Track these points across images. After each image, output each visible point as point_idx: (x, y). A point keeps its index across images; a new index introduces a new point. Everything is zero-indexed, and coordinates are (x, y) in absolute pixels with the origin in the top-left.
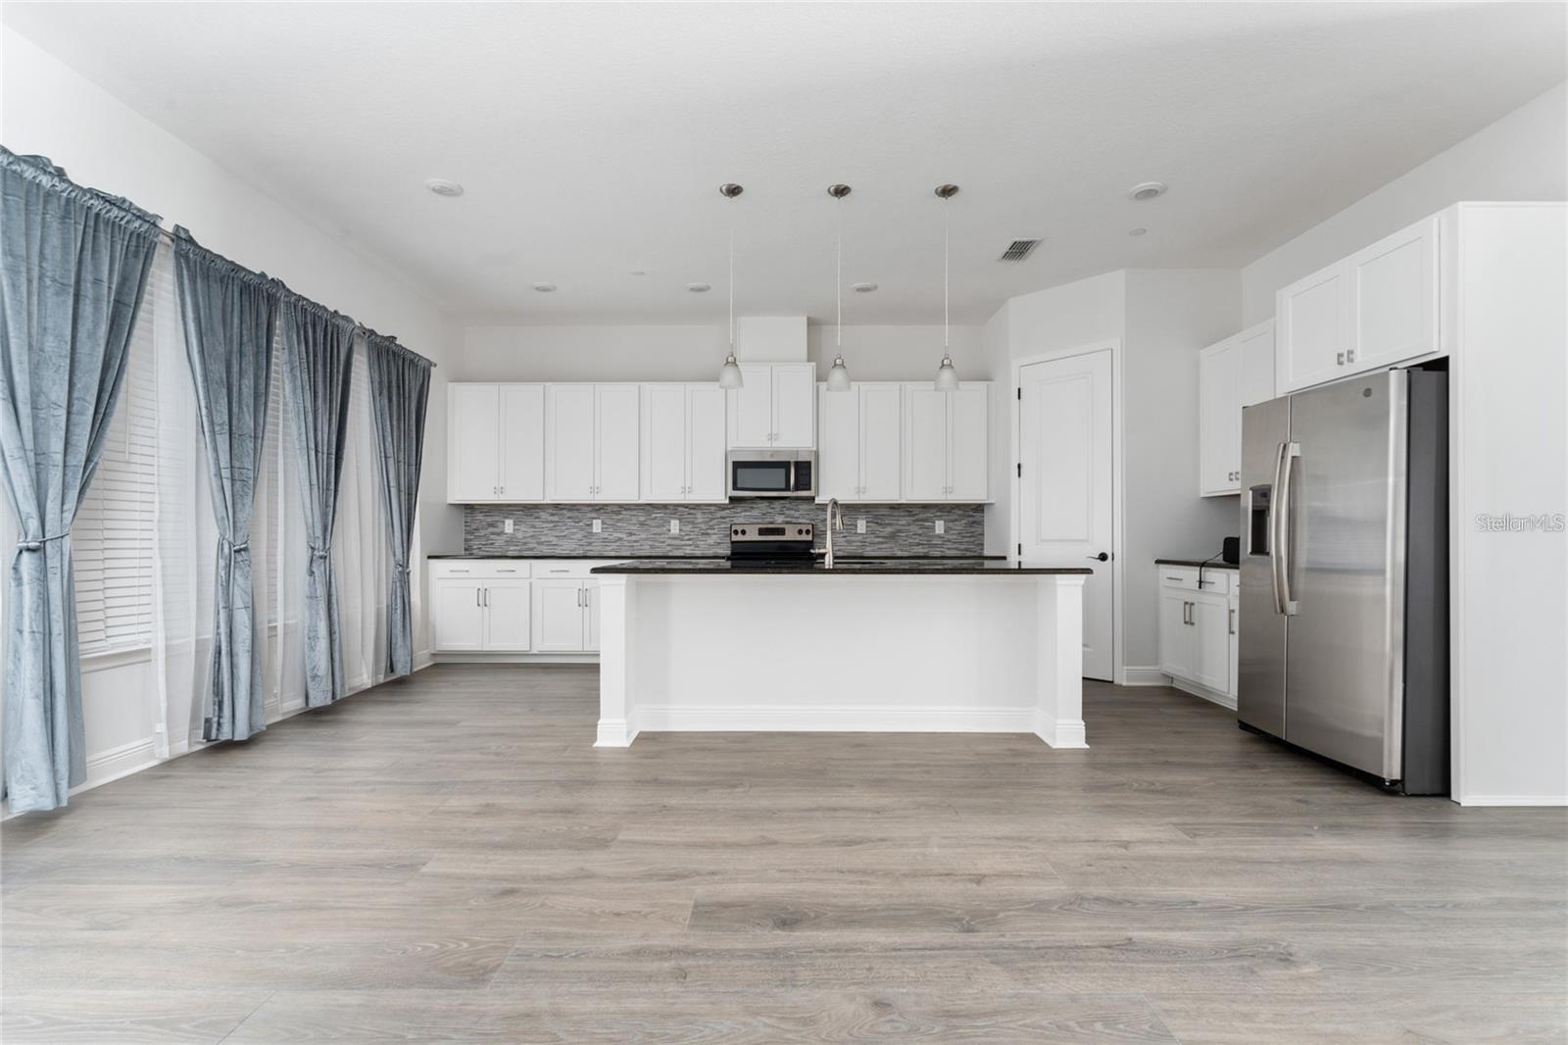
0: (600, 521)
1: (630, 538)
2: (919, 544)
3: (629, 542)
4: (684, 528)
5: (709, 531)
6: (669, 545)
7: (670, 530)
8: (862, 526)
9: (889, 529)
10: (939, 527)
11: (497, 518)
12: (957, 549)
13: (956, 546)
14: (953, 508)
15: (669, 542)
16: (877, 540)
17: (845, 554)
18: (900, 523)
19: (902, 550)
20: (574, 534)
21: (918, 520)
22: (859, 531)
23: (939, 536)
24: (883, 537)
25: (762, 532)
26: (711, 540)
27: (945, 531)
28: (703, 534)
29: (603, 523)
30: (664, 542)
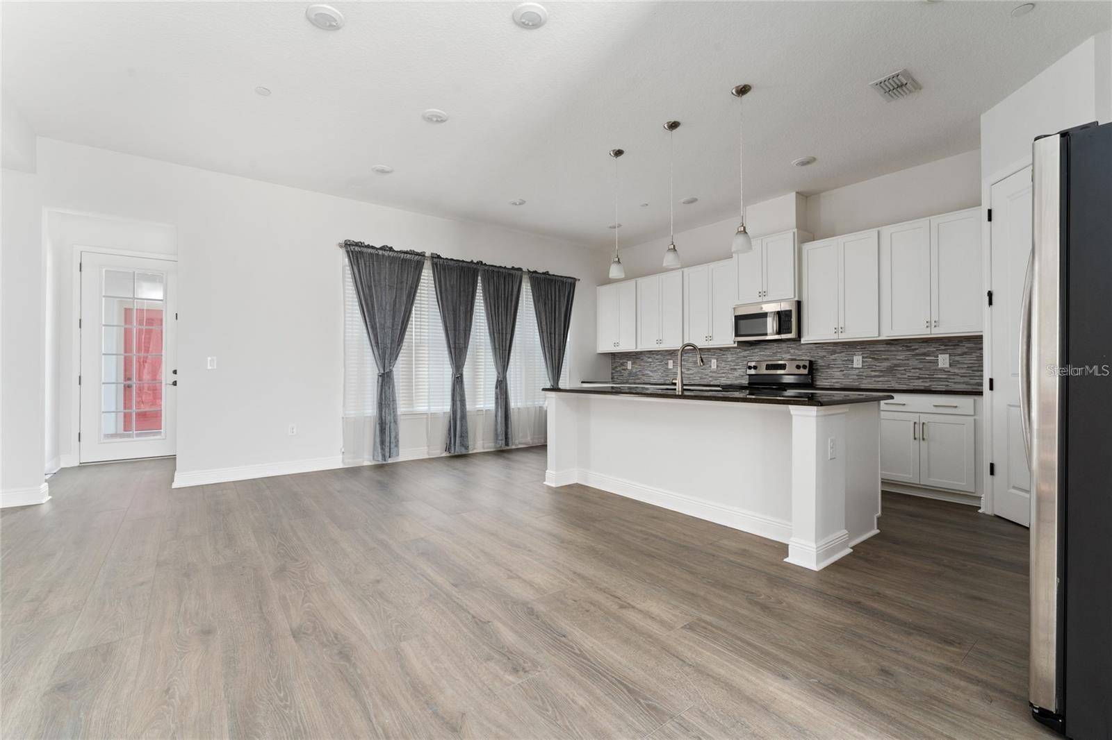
0: (672, 361)
1: (688, 372)
2: (919, 378)
3: (688, 374)
4: (720, 365)
5: (736, 367)
6: (711, 377)
7: (711, 367)
8: (858, 361)
9: (886, 364)
10: (943, 361)
11: (624, 361)
12: (967, 383)
13: (966, 379)
14: (959, 341)
15: (711, 374)
16: (873, 374)
17: (842, 386)
18: (898, 358)
19: (899, 383)
20: (659, 369)
21: (917, 355)
22: (855, 365)
23: (943, 370)
24: (881, 371)
25: (769, 367)
26: (737, 374)
27: (950, 365)
28: (732, 369)
29: (674, 362)
30: (707, 375)
